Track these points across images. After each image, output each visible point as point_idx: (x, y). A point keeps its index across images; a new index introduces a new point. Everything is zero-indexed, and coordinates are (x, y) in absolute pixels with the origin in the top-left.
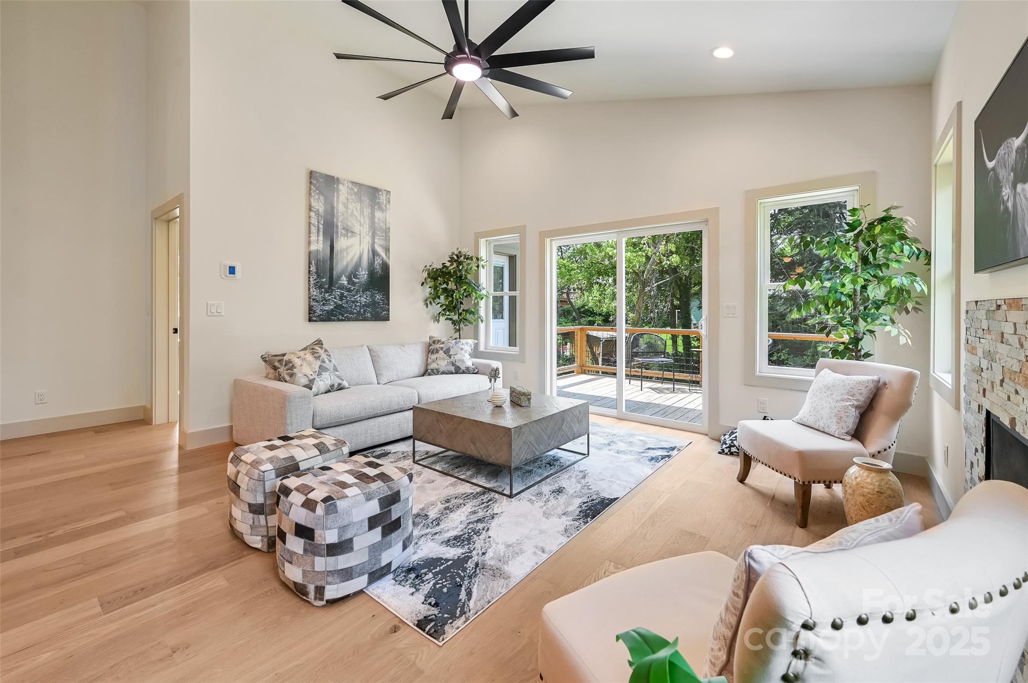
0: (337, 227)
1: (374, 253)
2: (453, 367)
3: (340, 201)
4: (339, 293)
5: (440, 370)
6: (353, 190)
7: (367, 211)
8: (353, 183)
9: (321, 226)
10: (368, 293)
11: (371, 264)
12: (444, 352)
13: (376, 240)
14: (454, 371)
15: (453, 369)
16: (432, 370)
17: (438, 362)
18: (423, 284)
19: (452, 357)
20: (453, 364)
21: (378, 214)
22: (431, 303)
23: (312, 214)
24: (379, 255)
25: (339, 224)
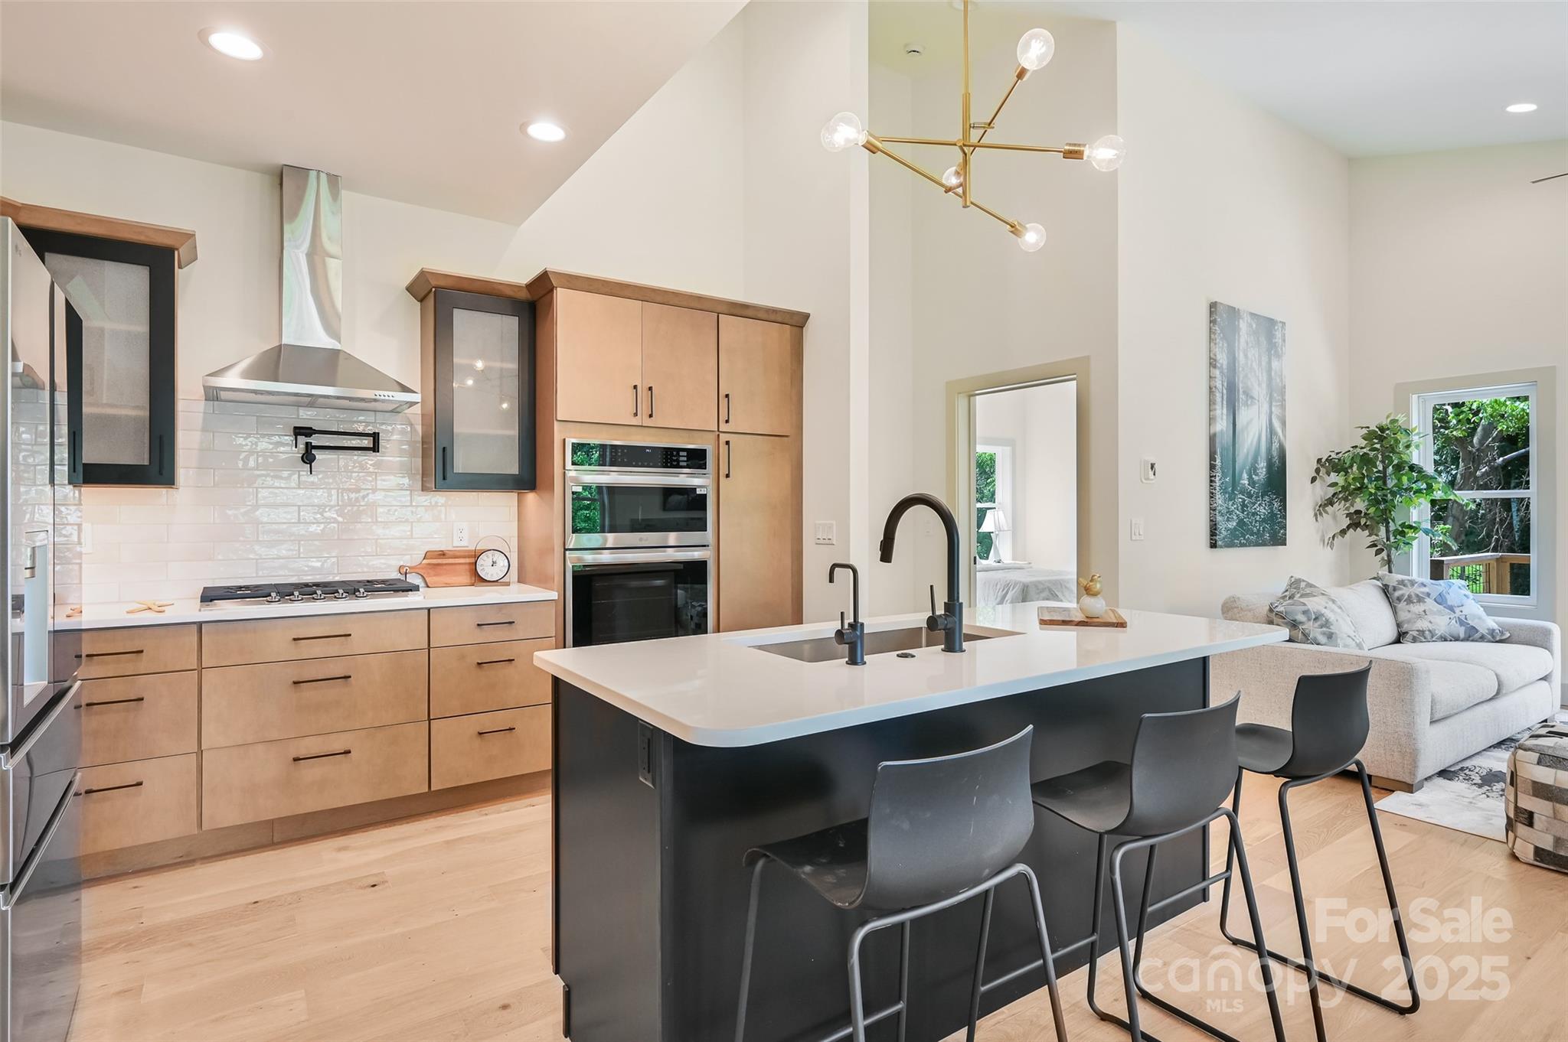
0: (1239, 390)
1: (1272, 432)
2: (1463, 628)
3: (1241, 348)
4: (1240, 500)
5: (1437, 632)
6: (1252, 326)
7: (1265, 359)
8: (1252, 314)
9: (1225, 391)
10: (1267, 498)
11: (1269, 450)
12: (1435, 600)
13: (1273, 409)
14: (1462, 636)
15: (1461, 632)
16: (1422, 632)
17: (1430, 617)
18: (1313, 480)
19: (1457, 610)
20: (1462, 623)
21: (1275, 364)
22: (1321, 514)
23: (1217, 372)
24: (1276, 434)
25: (1241, 385)
